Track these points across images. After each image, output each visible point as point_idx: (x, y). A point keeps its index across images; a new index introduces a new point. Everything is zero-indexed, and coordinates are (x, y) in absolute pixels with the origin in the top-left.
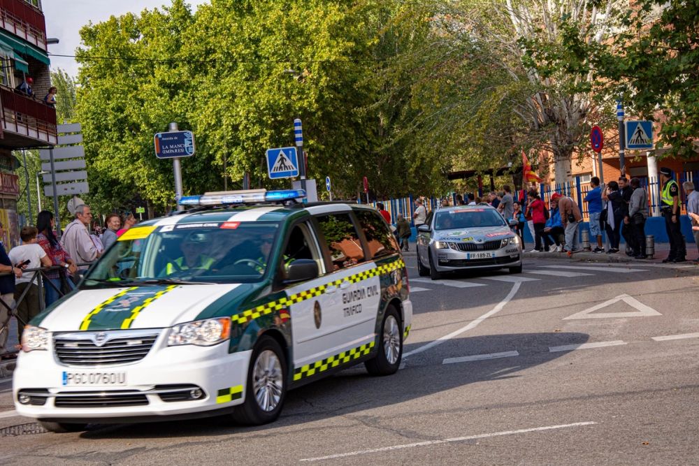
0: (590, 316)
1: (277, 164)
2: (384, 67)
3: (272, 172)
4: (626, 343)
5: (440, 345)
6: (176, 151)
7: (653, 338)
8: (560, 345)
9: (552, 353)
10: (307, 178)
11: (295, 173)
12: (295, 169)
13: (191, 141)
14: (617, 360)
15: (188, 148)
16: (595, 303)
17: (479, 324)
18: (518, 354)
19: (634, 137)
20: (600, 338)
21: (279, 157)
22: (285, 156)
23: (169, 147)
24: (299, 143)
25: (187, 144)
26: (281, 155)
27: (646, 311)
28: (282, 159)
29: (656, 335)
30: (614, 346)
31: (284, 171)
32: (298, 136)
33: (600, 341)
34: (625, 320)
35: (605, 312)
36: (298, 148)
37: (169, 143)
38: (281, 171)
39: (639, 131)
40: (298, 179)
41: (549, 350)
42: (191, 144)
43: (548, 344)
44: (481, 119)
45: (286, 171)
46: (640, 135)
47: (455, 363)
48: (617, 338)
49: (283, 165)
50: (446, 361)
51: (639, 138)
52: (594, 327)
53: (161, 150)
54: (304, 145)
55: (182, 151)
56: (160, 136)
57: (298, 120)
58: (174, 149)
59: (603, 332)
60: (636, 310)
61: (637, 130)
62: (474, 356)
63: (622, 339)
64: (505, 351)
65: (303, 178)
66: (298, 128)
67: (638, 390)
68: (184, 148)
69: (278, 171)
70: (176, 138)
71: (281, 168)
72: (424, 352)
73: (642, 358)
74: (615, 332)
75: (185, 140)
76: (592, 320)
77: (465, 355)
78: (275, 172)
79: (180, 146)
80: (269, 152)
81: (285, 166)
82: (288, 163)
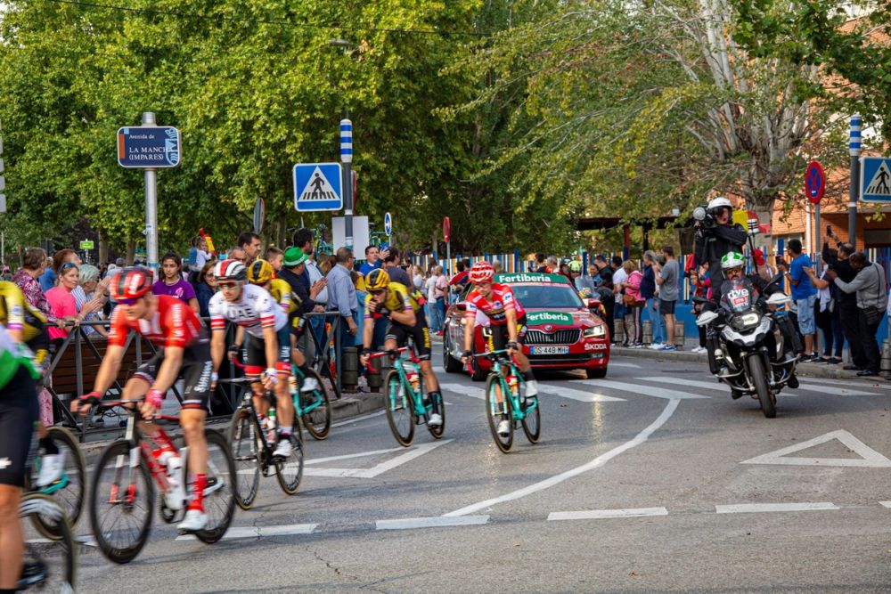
0: (783, 461)
1: (309, 189)
2: (487, 46)
3: (301, 200)
4: (838, 508)
5: (546, 489)
6: (151, 157)
7: (881, 503)
8: (734, 503)
9: (720, 515)
10: (356, 213)
11: (337, 204)
12: (337, 198)
13: (176, 143)
14: (822, 533)
15: (170, 153)
16: (794, 441)
17: (609, 462)
18: (666, 513)
19: (874, 182)
20: (797, 497)
21: (313, 178)
22: (322, 176)
23: (140, 150)
24: (347, 158)
25: (168, 147)
26: (317, 175)
27: (873, 459)
28: (318, 181)
29: (887, 499)
30: (820, 511)
31: (319, 200)
32: (345, 146)
33: (796, 501)
34: (840, 471)
35: (808, 456)
36: (344, 165)
37: (140, 144)
38: (315, 200)
39: (883, 174)
40: (341, 213)
41: (715, 510)
42: (176, 148)
43: (714, 501)
44: (634, 139)
45: (323, 199)
46: (883, 181)
47: (566, 521)
48: (824, 498)
49: (318, 191)
50: (553, 516)
51: (882, 185)
52: (789, 479)
53: (127, 154)
54: (353, 161)
55: (161, 157)
56: (127, 132)
57: (346, 122)
58: (147, 154)
59: (803, 487)
60: (858, 456)
61: (879, 172)
62: (598, 511)
63: (832, 500)
64: (648, 506)
65: (349, 212)
66: (346, 134)
67: (852, 583)
68: (164, 154)
69: (310, 200)
70: (152, 137)
71: (315, 194)
72: (519, 499)
73: (861, 532)
74: (821, 489)
75: (167, 140)
76: (786, 466)
77: (583, 509)
78: (306, 200)
79: (158, 150)
80: (298, 168)
81: (322, 193)
82: (327, 187)
